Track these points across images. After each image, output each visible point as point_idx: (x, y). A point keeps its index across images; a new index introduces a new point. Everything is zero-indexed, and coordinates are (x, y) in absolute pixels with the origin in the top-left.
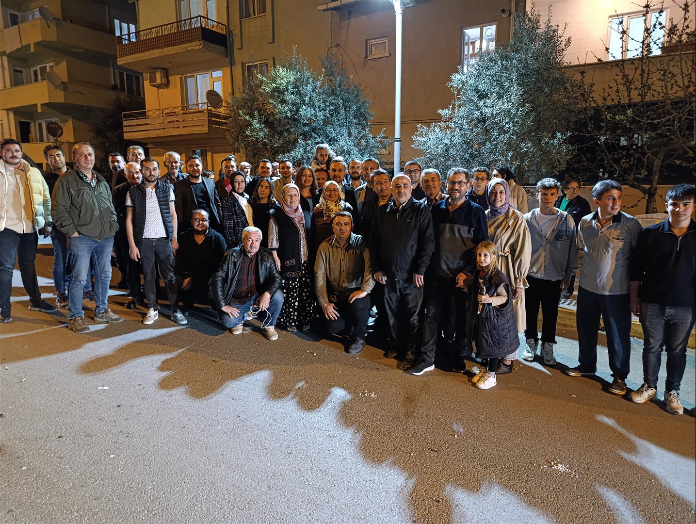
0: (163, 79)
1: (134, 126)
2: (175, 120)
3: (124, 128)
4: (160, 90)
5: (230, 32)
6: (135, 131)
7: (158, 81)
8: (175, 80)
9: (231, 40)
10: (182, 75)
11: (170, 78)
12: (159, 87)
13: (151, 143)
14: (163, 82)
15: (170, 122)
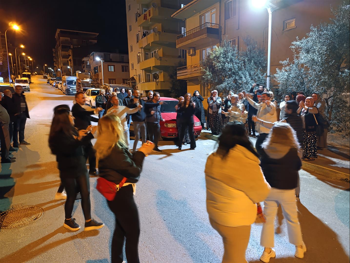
0: (193, 52)
1: (181, 73)
2: (197, 69)
3: (177, 74)
4: (192, 57)
5: (220, 27)
6: (181, 76)
7: (191, 53)
8: (198, 51)
9: (221, 30)
10: (201, 49)
11: (196, 51)
12: (192, 55)
13: (188, 80)
14: (193, 53)
15: (195, 70)
